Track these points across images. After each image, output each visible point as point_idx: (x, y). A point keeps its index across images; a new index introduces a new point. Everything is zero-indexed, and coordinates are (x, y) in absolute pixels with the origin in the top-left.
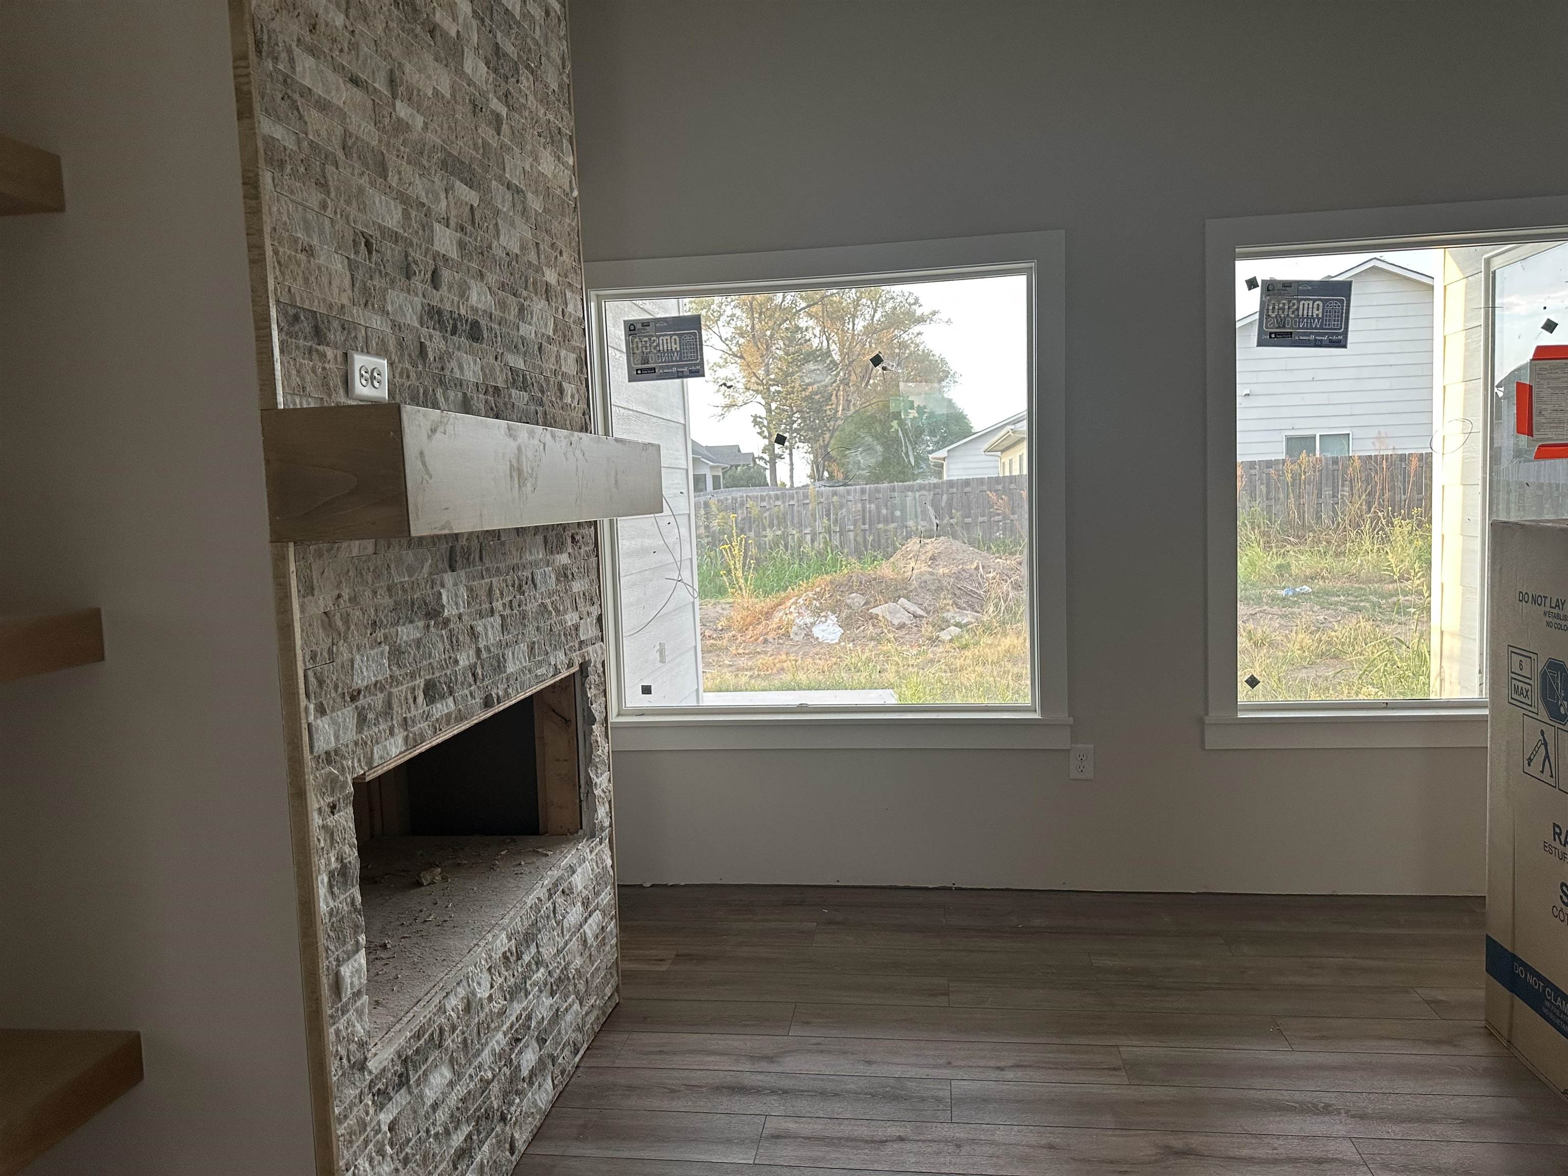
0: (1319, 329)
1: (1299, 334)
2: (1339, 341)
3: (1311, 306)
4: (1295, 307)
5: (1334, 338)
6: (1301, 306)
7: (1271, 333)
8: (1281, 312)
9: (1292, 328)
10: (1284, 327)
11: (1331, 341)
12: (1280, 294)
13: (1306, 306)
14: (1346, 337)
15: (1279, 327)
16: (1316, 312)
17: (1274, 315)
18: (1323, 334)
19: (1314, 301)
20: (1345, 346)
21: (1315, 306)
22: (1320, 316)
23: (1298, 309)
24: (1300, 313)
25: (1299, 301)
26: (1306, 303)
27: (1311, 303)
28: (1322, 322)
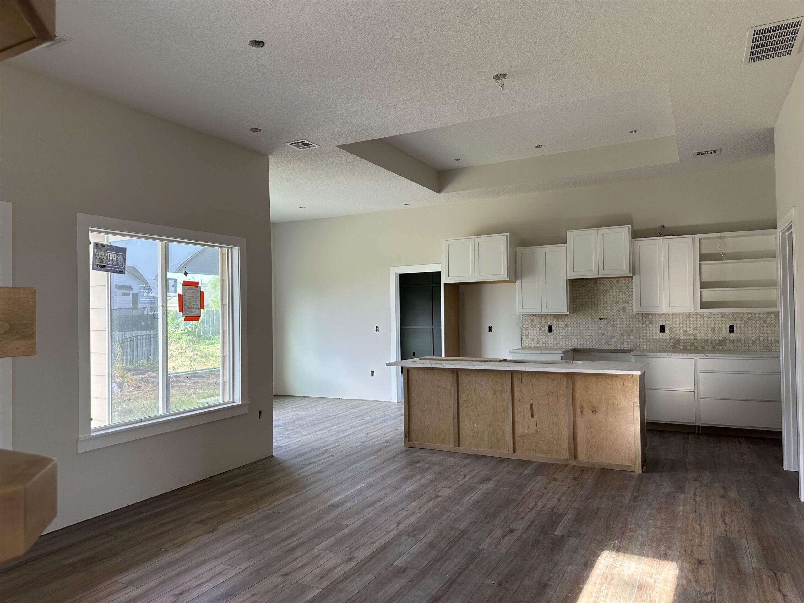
0: (116, 265)
1: (108, 267)
2: (122, 272)
3: (112, 256)
4: (106, 255)
5: (121, 270)
6: (109, 255)
7: (97, 265)
8: (101, 256)
9: (105, 264)
10: (102, 263)
11: (119, 271)
12: (101, 249)
13: (110, 255)
14: (125, 270)
15: (100, 263)
16: (114, 259)
17: (98, 257)
18: (117, 268)
19: (113, 254)
20: (124, 274)
21: (114, 256)
22: (116, 260)
23: (107, 256)
24: (108, 258)
25: (108, 253)
26: (111, 254)
27: (112, 254)
28: (116, 263)
